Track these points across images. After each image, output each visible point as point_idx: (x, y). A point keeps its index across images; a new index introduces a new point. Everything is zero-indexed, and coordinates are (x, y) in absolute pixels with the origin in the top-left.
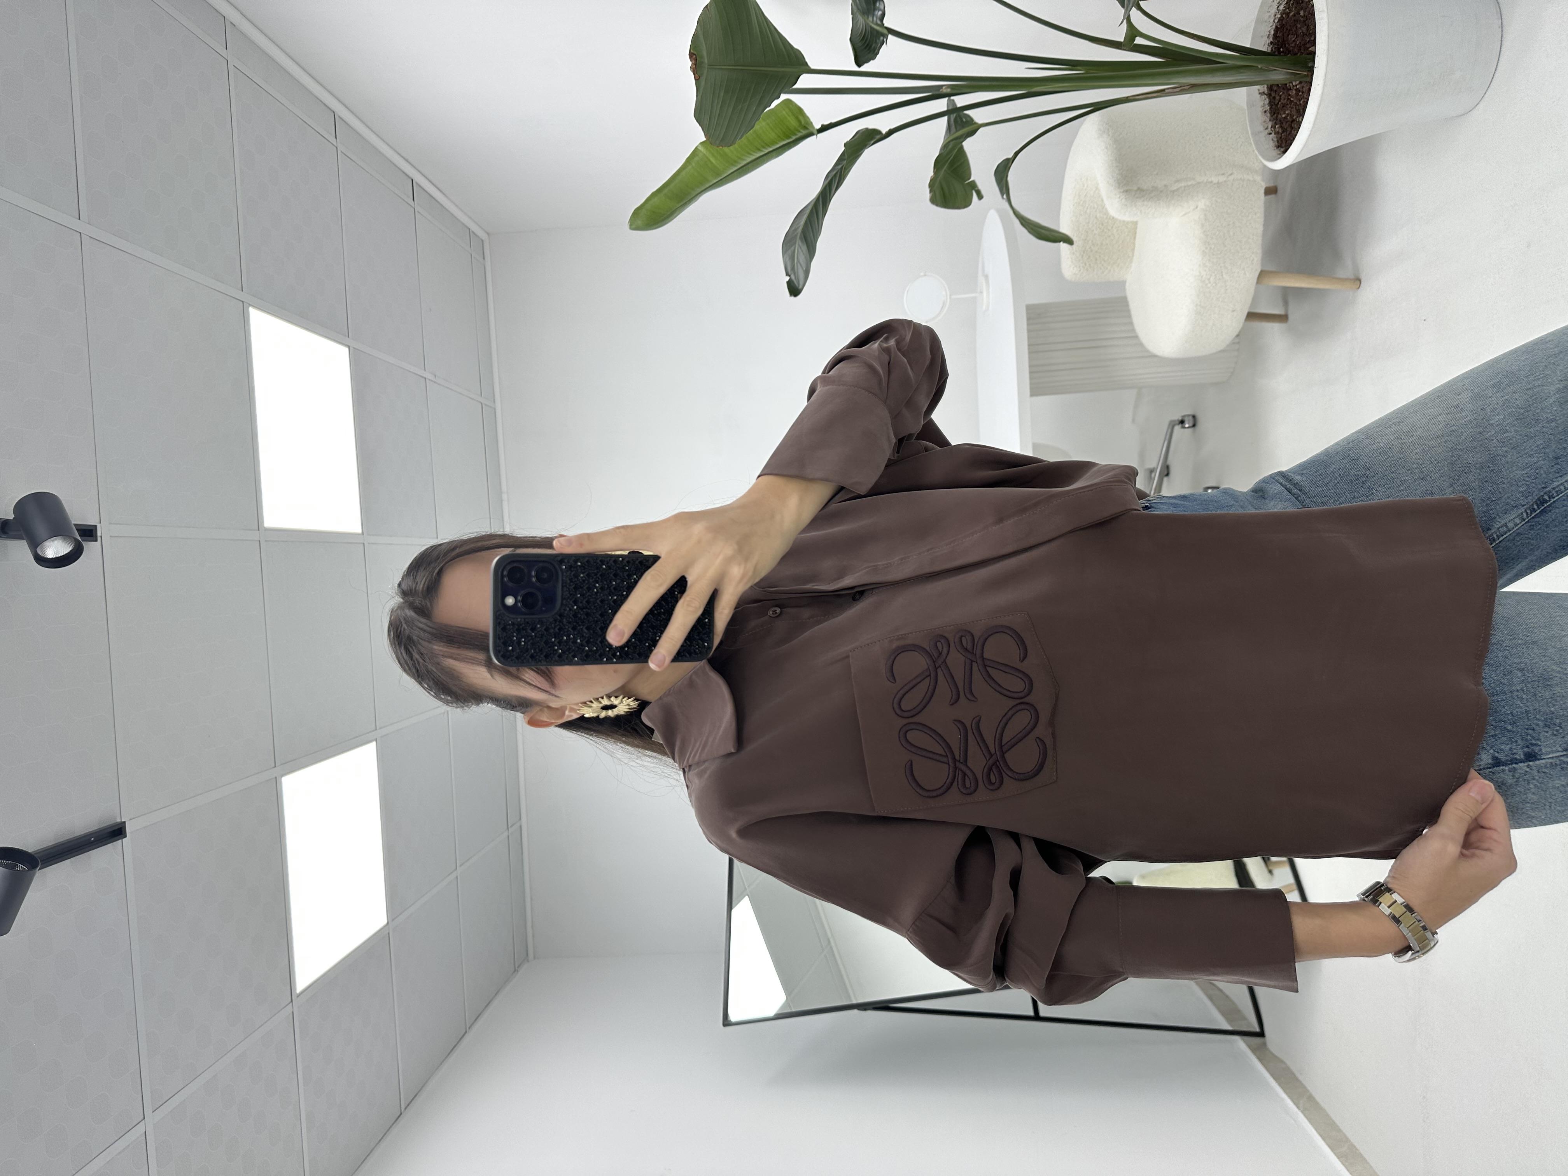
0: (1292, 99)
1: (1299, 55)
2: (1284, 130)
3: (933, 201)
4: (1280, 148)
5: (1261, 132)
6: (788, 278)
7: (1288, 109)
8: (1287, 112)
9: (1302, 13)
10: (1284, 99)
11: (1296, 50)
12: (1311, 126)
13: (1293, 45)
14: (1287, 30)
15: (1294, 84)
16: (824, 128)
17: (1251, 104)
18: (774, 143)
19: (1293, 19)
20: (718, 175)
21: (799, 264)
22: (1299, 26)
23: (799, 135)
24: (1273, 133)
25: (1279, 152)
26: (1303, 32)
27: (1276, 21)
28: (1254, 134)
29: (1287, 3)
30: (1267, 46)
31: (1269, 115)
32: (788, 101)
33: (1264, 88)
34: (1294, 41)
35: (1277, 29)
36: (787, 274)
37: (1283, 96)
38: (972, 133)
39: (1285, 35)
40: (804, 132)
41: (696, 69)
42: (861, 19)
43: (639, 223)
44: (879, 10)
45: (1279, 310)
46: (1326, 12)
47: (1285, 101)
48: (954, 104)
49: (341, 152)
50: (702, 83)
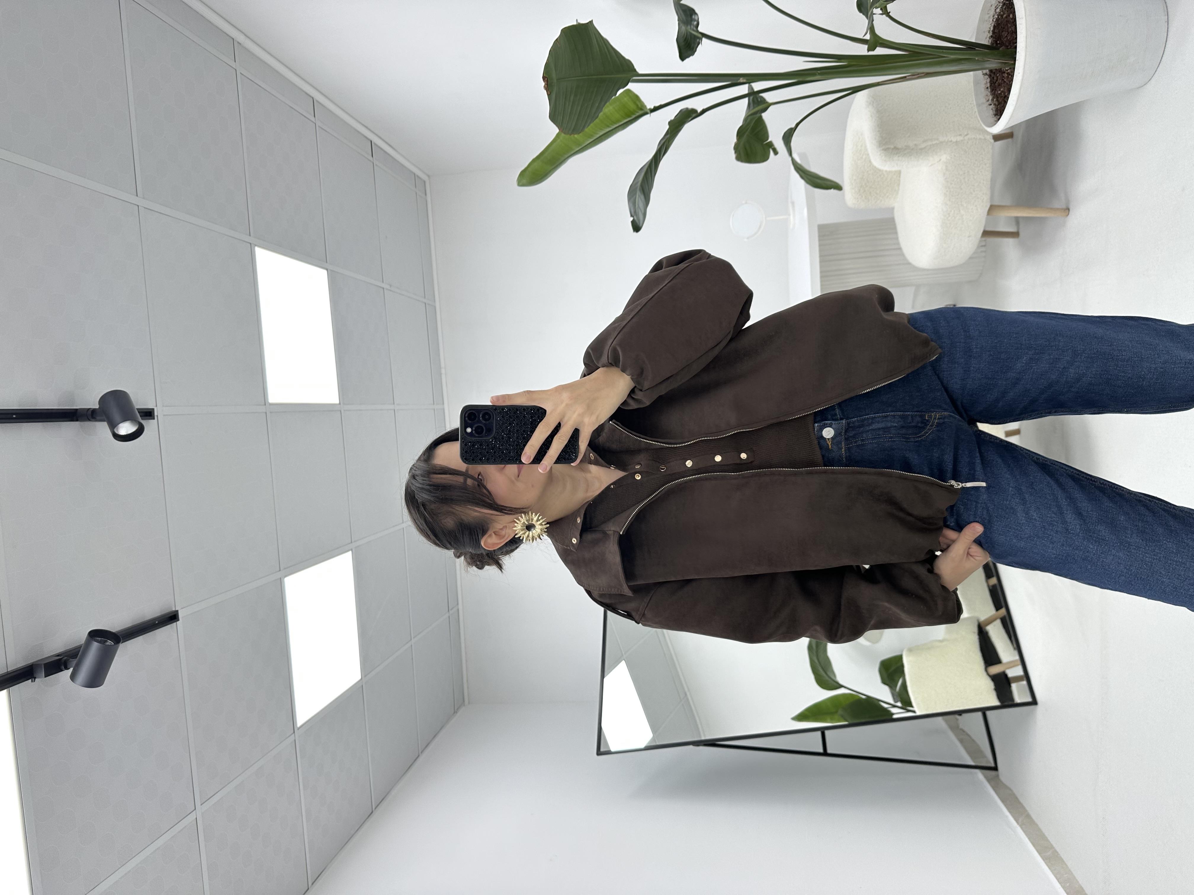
0: (1005, 80)
1: (1009, 48)
2: (1000, 104)
3: (738, 158)
4: (997, 116)
5: (983, 103)
6: (632, 219)
7: (1002, 88)
8: (1001, 90)
9: (1011, 16)
10: (1000, 79)
11: (1007, 44)
12: (1014, 103)
13: (1005, 39)
14: (1002, 27)
15: (1006, 69)
16: (656, 109)
17: (976, 83)
18: (619, 121)
19: (1005, 20)
20: (580, 145)
21: (639, 210)
22: (1009, 25)
23: (637, 114)
24: (993, 104)
25: (996, 119)
26: (1012, 31)
27: (995, 20)
28: (978, 105)
29: (1001, 7)
30: (988, 39)
31: (990, 90)
32: (629, 92)
33: (987, 71)
34: (1006, 36)
35: (994, 27)
36: (632, 216)
37: (999, 77)
38: (765, 110)
39: (1001, 32)
40: (641, 112)
41: (549, 87)
42: (683, 28)
43: (524, 181)
44: (695, 20)
45: (1012, 229)
46: (1024, 19)
47: (1001, 81)
48: (752, 89)
49: (319, 127)
50: (554, 96)
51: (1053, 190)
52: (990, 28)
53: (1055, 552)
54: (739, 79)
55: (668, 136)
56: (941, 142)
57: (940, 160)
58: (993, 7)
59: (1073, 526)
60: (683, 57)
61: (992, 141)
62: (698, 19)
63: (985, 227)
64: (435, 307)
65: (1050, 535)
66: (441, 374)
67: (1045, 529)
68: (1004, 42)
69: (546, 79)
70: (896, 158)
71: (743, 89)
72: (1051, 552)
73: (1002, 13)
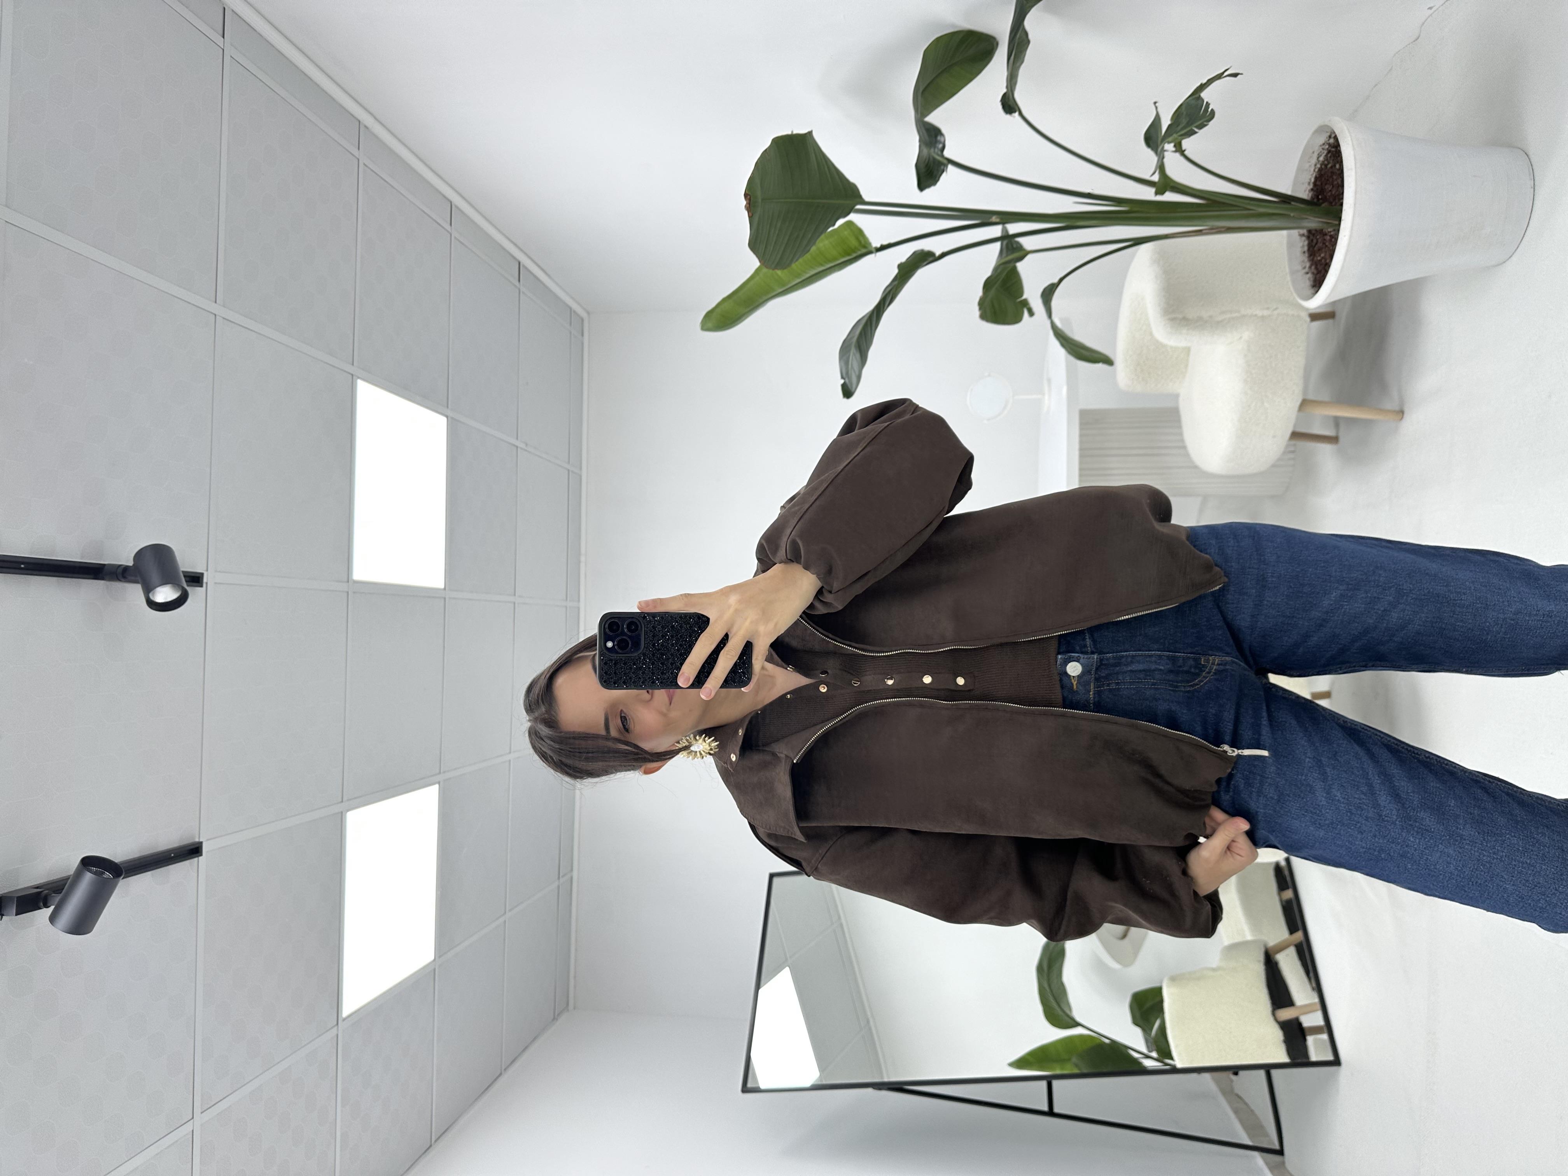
0: (1327, 244)
1: (1333, 204)
2: (1319, 272)
3: (983, 317)
4: (1315, 287)
5: (1298, 271)
6: (842, 381)
7: (1322, 254)
9: (1338, 166)
10: (1320, 242)
11: (1331, 200)
12: (1337, 272)
13: (1329, 194)
14: (1325, 179)
15: (1329, 230)
16: (883, 248)
17: (1290, 245)
18: (836, 259)
19: (1331, 170)
20: (784, 285)
21: (852, 371)
22: (1335, 177)
23: (859, 253)
24: (1310, 272)
25: (1312, 292)
26: (1338, 183)
27: (1317, 170)
28: (1293, 273)
29: (1326, 156)
30: (1307, 192)
31: (1307, 255)
32: (850, 223)
33: (1305, 231)
34: (1330, 191)
35: (1316, 178)
36: (842, 377)
37: (1320, 240)
38: (1021, 258)
39: (1323, 185)
40: (864, 251)
41: (751, 207)
42: (925, 151)
43: (710, 325)
44: (940, 142)
45: (1329, 432)
46: (1354, 171)
47: (1321, 244)
48: (1007, 231)
49: (455, 238)
50: (756, 218)
51: (1384, 387)
52: (1310, 179)
53: (1364, 845)
54: (991, 218)
55: (896, 283)
56: (1244, 316)
57: (1241, 338)
58: (1316, 155)
59: (1388, 812)
60: (922, 186)
61: (1308, 319)
62: (945, 141)
63: (1295, 426)
64: (581, 476)
65: (1358, 822)
66: (579, 562)
67: (1352, 814)
68: (1328, 197)
69: (749, 197)
70: (1184, 331)
71: (995, 231)
72: (1359, 845)
73: (1326, 162)
